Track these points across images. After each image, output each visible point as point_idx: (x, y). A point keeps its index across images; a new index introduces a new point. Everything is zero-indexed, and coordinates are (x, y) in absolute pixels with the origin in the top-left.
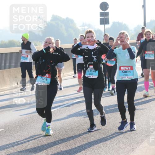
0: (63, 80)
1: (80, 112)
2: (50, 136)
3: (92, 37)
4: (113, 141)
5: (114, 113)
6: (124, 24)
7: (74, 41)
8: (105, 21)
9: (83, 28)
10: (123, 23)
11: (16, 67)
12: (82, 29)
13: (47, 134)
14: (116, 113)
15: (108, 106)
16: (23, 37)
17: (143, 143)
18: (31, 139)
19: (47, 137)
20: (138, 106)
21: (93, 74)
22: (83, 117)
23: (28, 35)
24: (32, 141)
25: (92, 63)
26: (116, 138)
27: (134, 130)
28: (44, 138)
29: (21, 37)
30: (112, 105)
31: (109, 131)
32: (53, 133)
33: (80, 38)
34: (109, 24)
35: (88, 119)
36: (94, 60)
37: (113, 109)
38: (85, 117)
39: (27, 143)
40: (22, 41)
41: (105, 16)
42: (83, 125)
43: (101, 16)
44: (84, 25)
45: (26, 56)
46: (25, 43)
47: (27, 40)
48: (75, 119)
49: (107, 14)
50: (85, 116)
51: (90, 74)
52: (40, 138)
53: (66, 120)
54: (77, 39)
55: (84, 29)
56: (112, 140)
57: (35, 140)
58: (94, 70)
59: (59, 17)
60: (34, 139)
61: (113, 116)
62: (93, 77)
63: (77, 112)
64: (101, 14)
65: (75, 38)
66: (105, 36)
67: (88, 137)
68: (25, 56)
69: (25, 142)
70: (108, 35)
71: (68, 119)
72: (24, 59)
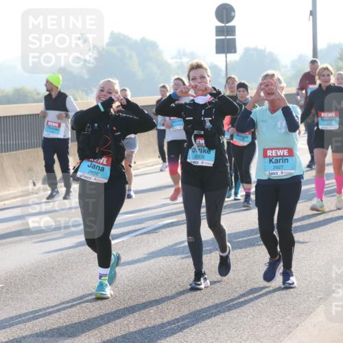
0: (135, 176)
1: (173, 246)
2: (106, 301)
3: (203, 77)
4: (245, 310)
5: (248, 249)
6: (270, 52)
7: (161, 91)
8: (228, 46)
9: (179, 60)
10: (267, 51)
11: (29, 148)
12: (177, 63)
13: (98, 295)
14: (251, 248)
15: (234, 233)
16: (48, 82)
17: (312, 315)
18: (64, 306)
19: (100, 302)
20: (301, 234)
21: (203, 157)
22: (179, 257)
23: (59, 79)
24: (66, 311)
25: (202, 133)
26: (251, 304)
27: (292, 286)
28: (94, 304)
29: (45, 83)
30: (243, 232)
31: (237, 289)
32: (112, 292)
33: (175, 84)
34: (235, 52)
35: (190, 261)
36: (206, 127)
37: (244, 240)
38: (183, 258)
39: (56, 315)
40: (47, 90)
41: (227, 35)
42: (179, 276)
43: (217, 34)
44: (181, 54)
45: (57, 125)
46: (54, 95)
47: (58, 88)
48: (162, 261)
49: (232, 31)
50: (183, 256)
51: (197, 157)
52: (84, 305)
53: (142, 263)
54: (167, 86)
55: (181, 63)
56: (242, 308)
57: (73, 309)
58: (206, 148)
59: (124, 36)
60: (71, 307)
61: (246, 256)
62: (204, 165)
63: (166, 248)
64: (219, 31)
65: (161, 85)
66: (230, 81)
67: (190, 302)
68: (54, 124)
69: (50, 313)
70: (237, 79)
71: (145, 262)
72: (53, 132)
